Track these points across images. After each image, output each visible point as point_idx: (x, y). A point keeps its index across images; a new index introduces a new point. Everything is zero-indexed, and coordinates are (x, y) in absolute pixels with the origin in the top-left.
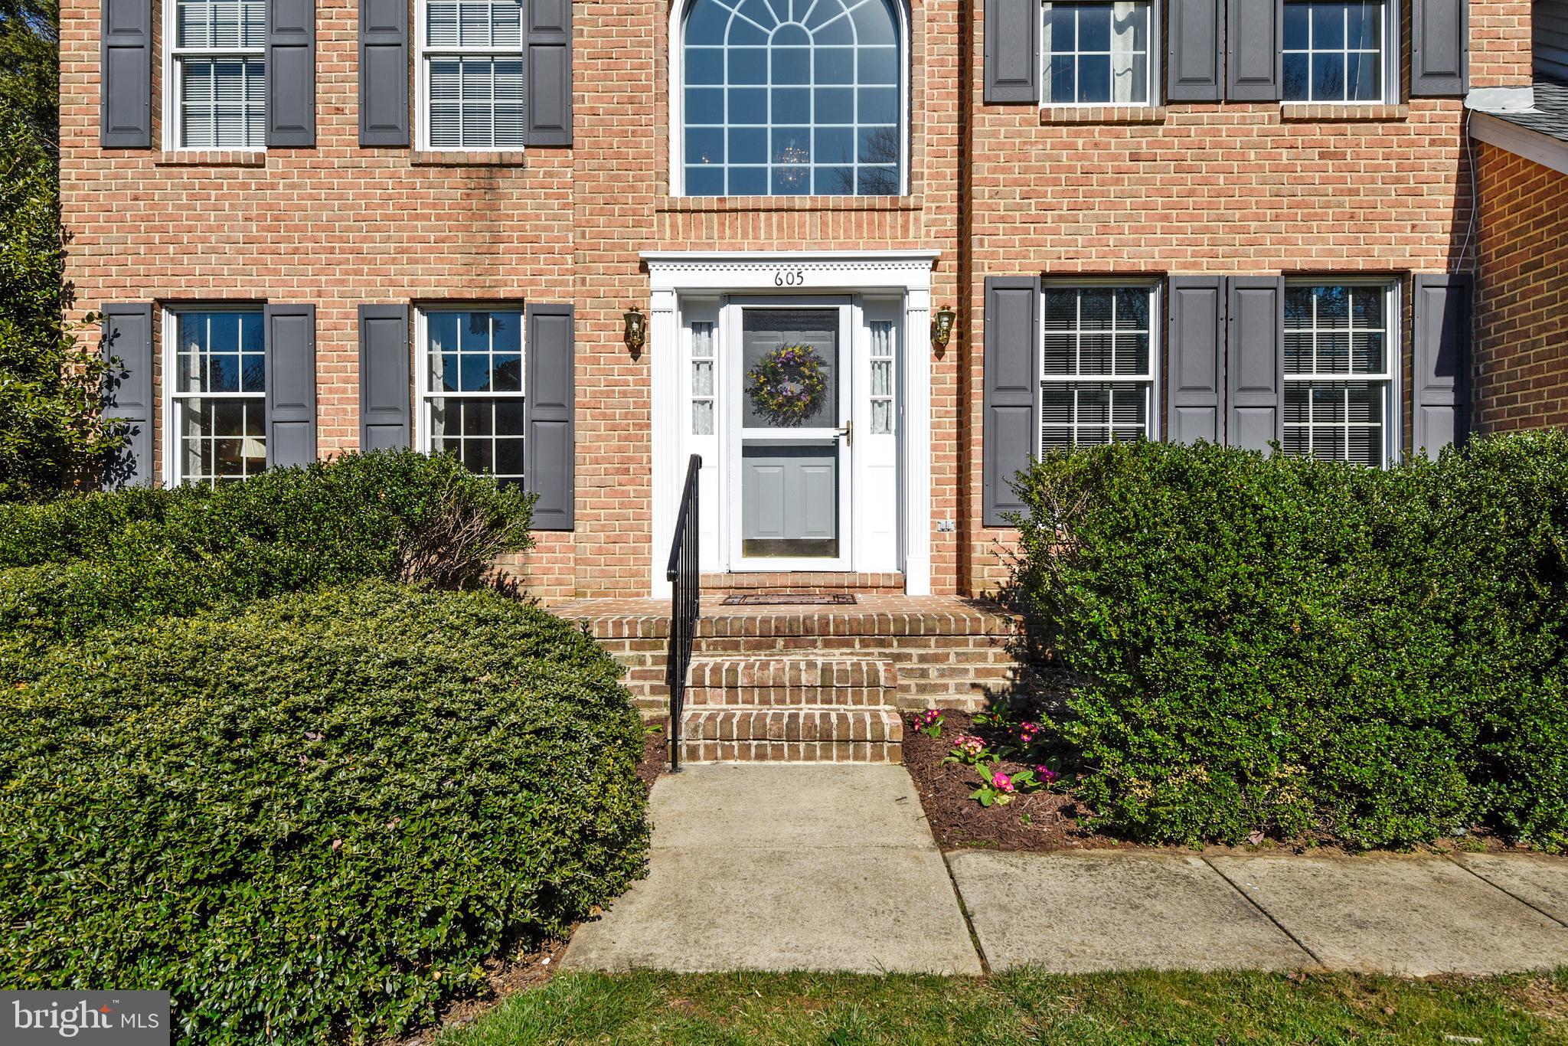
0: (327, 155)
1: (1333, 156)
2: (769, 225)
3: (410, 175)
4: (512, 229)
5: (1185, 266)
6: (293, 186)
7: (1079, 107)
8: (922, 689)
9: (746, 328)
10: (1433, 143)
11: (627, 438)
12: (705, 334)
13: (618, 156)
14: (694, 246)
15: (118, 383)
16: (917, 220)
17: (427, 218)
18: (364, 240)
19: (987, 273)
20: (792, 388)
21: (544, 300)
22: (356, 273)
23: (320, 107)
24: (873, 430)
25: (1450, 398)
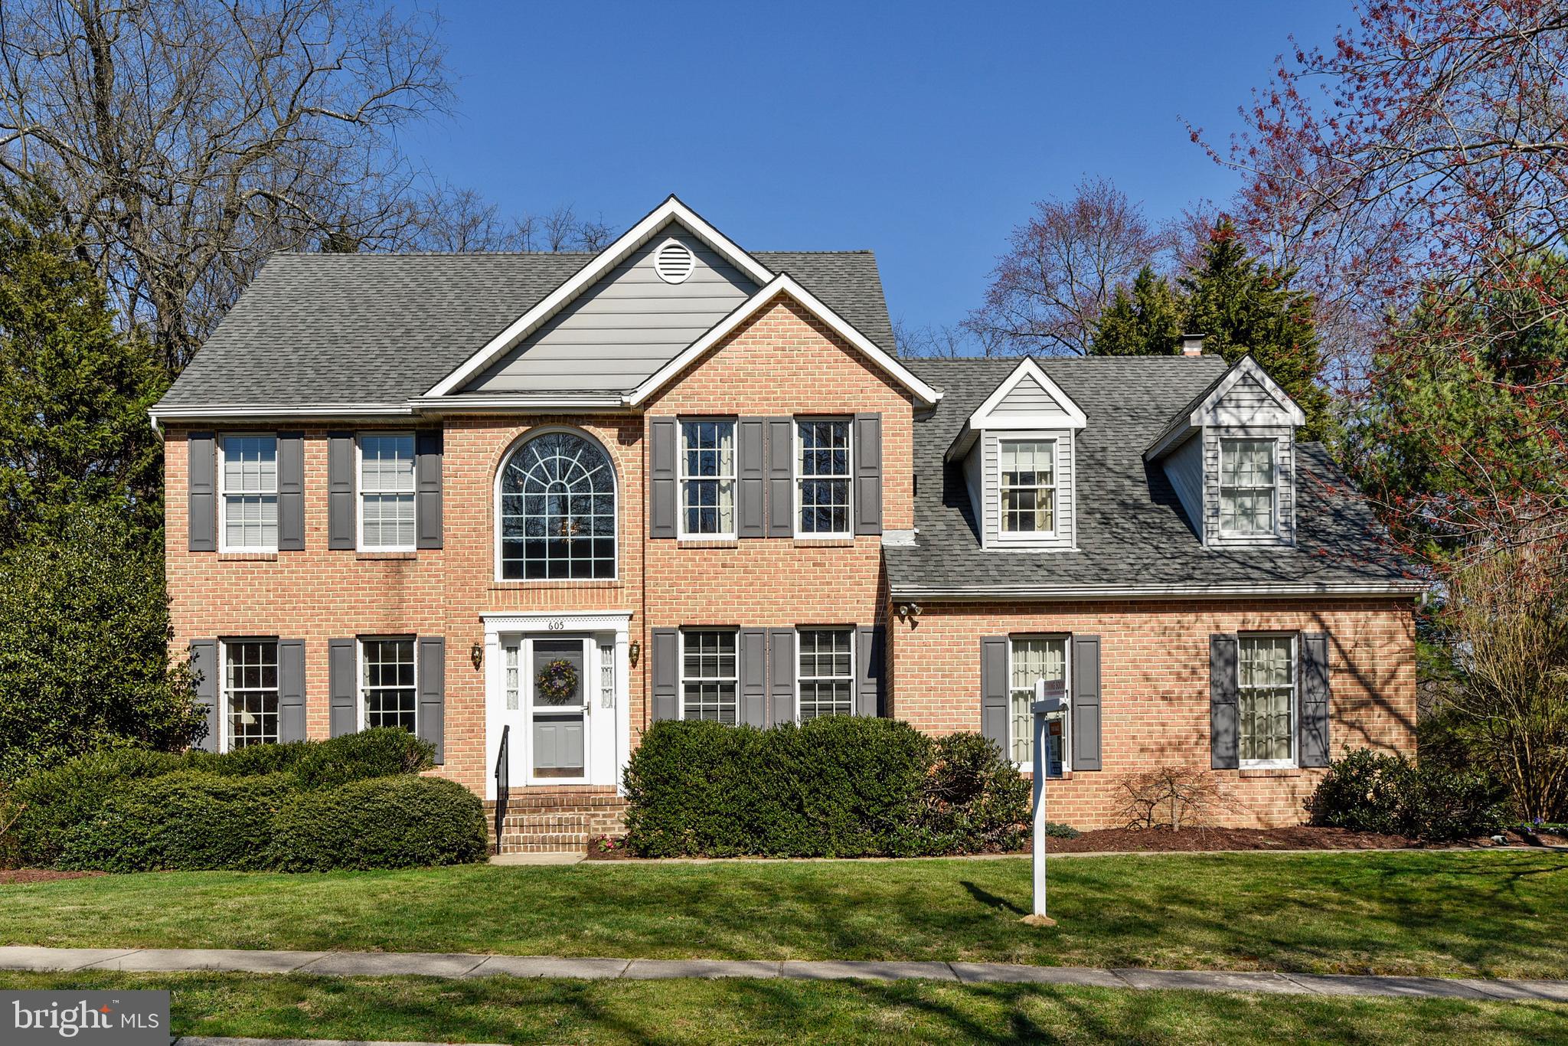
0: (311, 554)
1: (819, 565)
2: (546, 597)
3: (356, 565)
4: (410, 595)
5: (749, 622)
6: (293, 572)
7: (700, 537)
8: (604, 830)
9: (535, 649)
10: (867, 558)
11: (473, 713)
12: (513, 653)
13: (468, 559)
14: (508, 608)
15: (199, 684)
16: (622, 593)
17: (364, 589)
18: (331, 602)
19: (653, 626)
20: (560, 683)
21: (428, 635)
22: (328, 620)
23: (307, 527)
24: (603, 706)
25: (874, 689)
